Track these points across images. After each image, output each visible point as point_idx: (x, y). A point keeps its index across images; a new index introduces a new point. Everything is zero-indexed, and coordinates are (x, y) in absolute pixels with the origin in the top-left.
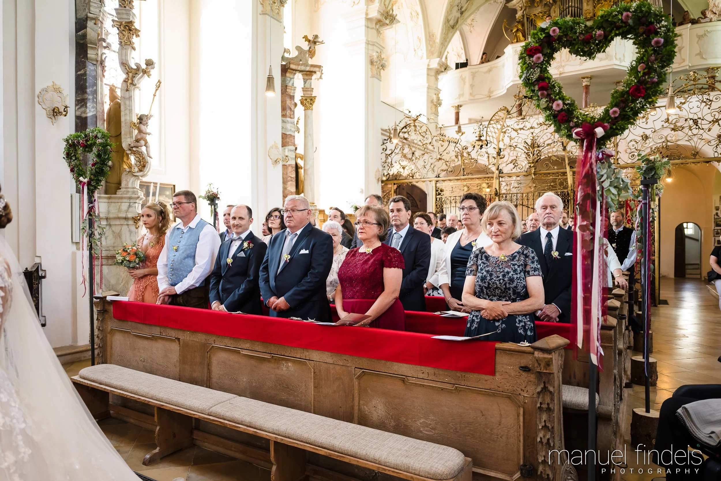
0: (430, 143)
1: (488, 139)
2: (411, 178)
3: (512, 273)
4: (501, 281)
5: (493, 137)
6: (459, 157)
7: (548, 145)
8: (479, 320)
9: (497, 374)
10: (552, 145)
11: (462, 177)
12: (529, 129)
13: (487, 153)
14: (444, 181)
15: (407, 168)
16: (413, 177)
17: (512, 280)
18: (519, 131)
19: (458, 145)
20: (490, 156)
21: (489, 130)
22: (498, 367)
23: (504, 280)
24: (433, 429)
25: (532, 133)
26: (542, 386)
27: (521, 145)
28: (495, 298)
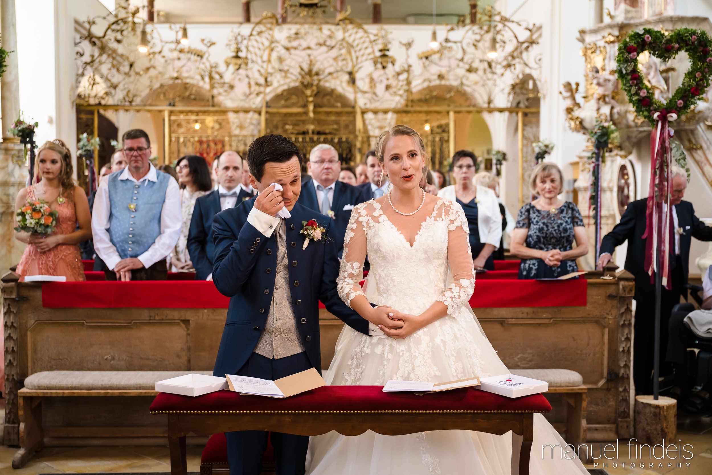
0: (160, 52)
1: (249, 56)
2: (127, 104)
3: (564, 224)
4: (557, 231)
5: (256, 54)
6: (207, 79)
7: (330, 74)
8: (536, 267)
9: (588, 304)
10: (335, 75)
11: (211, 109)
12: (304, 49)
13: (247, 76)
14: (182, 112)
15: (121, 86)
16: (131, 102)
17: (565, 230)
18: (293, 51)
19: (204, 60)
20: (253, 83)
21: (250, 44)
22: (589, 299)
23: (559, 230)
24: (530, 361)
25: (309, 56)
26: (625, 307)
27: (296, 71)
28: (550, 247)
